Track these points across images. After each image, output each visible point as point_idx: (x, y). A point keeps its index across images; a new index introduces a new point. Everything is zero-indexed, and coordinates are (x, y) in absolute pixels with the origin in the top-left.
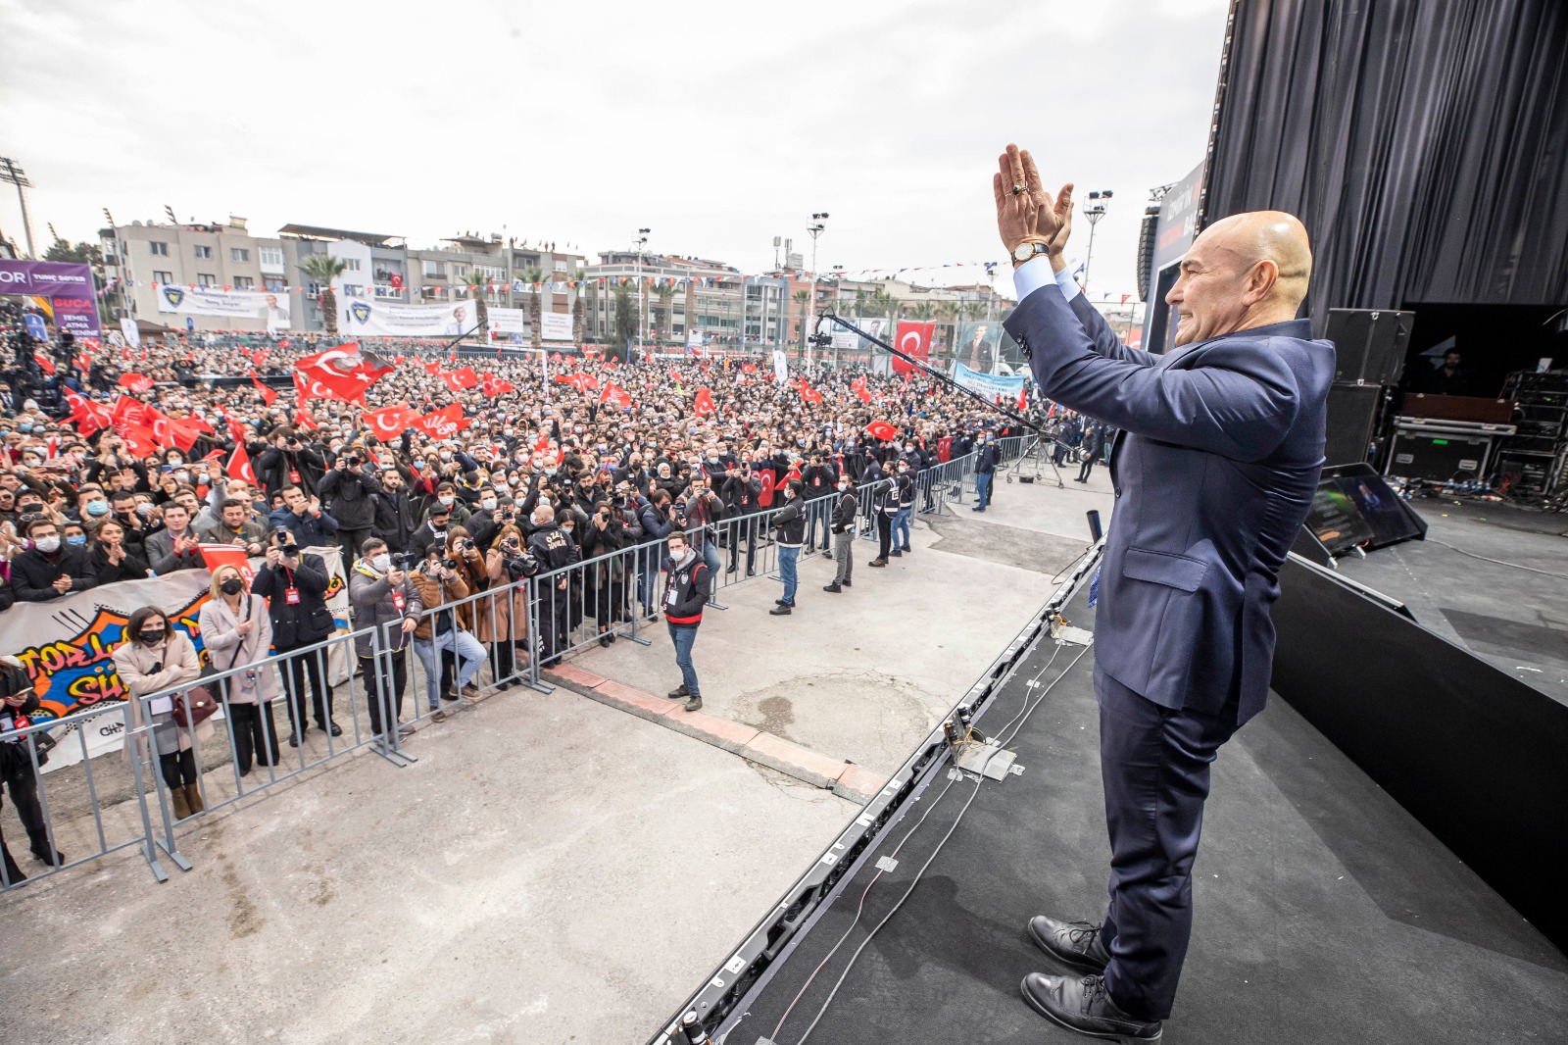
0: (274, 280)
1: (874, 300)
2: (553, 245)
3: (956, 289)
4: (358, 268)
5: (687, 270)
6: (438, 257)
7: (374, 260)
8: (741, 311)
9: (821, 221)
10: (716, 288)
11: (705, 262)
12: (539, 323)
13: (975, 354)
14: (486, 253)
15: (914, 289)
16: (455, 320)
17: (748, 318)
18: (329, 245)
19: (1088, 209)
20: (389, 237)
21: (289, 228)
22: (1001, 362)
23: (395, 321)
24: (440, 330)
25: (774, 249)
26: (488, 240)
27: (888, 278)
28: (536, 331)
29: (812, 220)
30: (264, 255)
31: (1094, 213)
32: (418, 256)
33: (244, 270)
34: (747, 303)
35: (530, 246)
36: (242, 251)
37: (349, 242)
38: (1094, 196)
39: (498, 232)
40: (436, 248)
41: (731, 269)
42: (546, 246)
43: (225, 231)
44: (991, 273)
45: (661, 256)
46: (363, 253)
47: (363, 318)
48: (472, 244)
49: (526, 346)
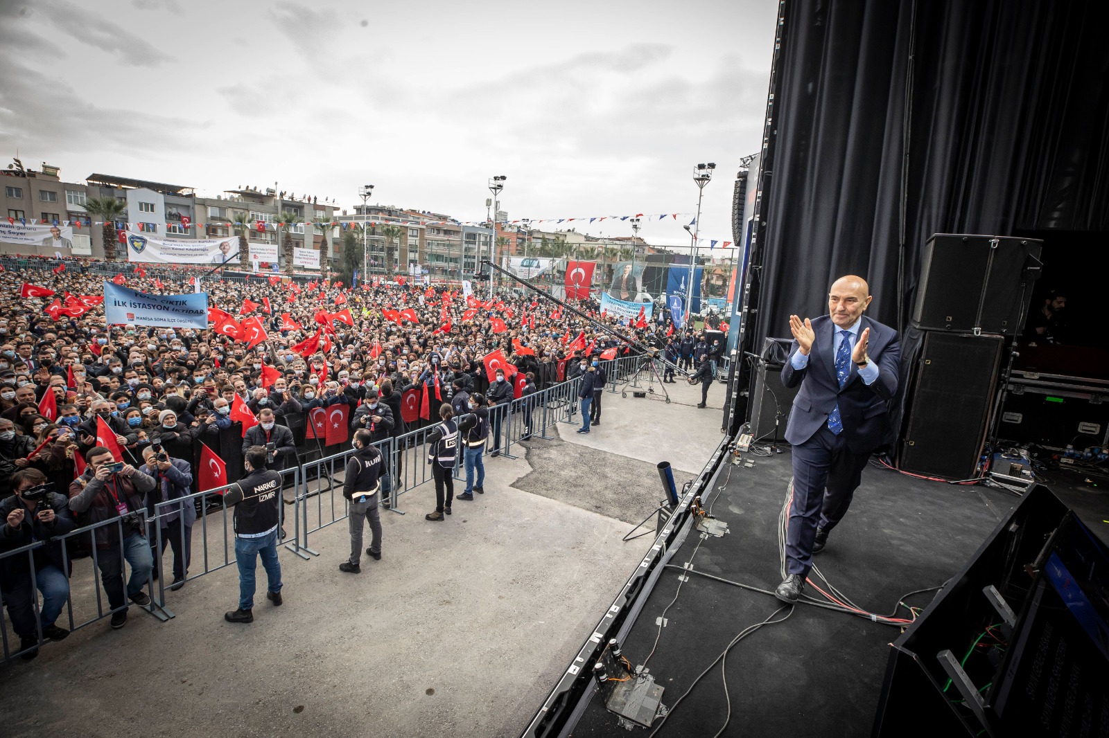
0: (78, 217)
1: (554, 246)
2: (315, 198)
3: (618, 239)
4: (152, 210)
5: (420, 221)
6: (220, 204)
7: (166, 204)
8: (461, 250)
9: (500, 182)
10: (442, 234)
11: (434, 215)
12: (292, 256)
13: (624, 285)
14: (262, 203)
15: (588, 238)
16: (221, 252)
17: (465, 257)
18: (128, 191)
19: (697, 176)
20: (183, 188)
21: (94, 177)
22: (643, 291)
23: (168, 251)
24: (206, 259)
25: (486, 208)
26: (264, 193)
27: (569, 231)
28: (289, 262)
29: (493, 182)
30: (70, 197)
31: (702, 179)
32: (205, 203)
33: (51, 209)
34: (464, 246)
35: (298, 198)
36: (50, 192)
37: (145, 190)
38: (701, 167)
39: (272, 187)
40: (219, 197)
41: (453, 220)
42: (309, 199)
43: (38, 177)
44: (635, 227)
45: (401, 210)
46: (158, 199)
47: (140, 248)
48: (251, 195)
49: (280, 274)
